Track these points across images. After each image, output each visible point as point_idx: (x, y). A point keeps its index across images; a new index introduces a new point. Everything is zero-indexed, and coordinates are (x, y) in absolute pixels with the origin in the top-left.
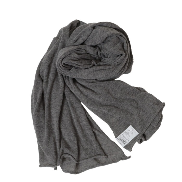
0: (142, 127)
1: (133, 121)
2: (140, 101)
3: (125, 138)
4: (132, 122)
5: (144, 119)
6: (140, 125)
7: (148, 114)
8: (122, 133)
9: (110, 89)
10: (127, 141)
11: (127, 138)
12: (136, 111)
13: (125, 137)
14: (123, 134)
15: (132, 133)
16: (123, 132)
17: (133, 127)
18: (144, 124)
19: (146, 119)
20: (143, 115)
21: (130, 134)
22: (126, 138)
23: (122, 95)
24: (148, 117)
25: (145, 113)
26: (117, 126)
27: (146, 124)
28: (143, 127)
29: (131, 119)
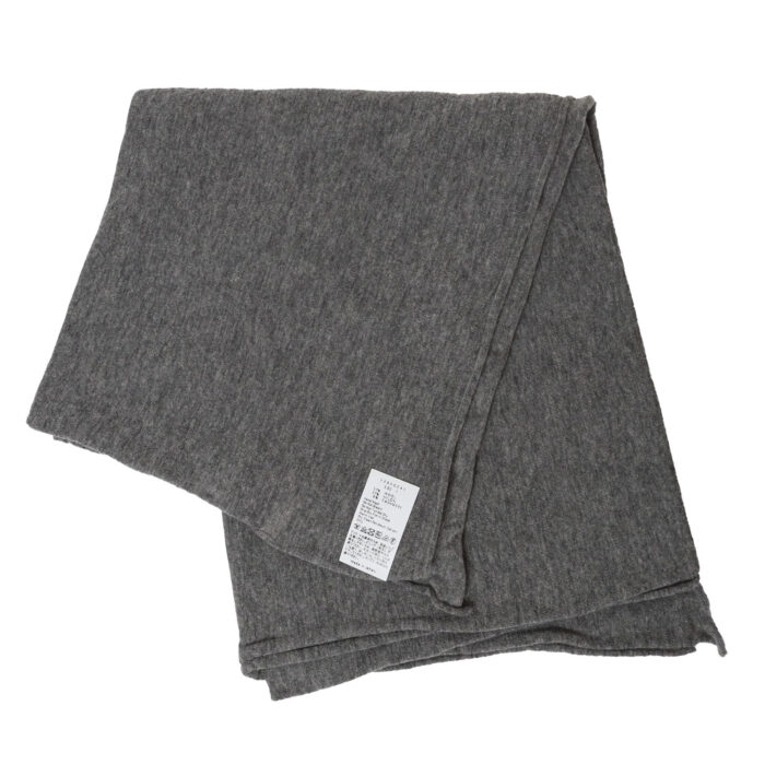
0: (424, 453)
1: (373, 447)
2: (386, 342)
3: (373, 538)
4: (375, 455)
5: (424, 415)
6: (414, 446)
7: (439, 389)
8: (354, 521)
9: (240, 317)
10: (388, 544)
11: (385, 532)
12: (383, 397)
13: (371, 532)
14: (359, 523)
15: (391, 501)
16: (352, 515)
17: (386, 472)
18: (430, 437)
19: (433, 412)
20: (416, 400)
21: (386, 508)
22: (378, 533)
23: (299, 326)
24: (441, 400)
25: (423, 388)
26: (317, 497)
27: (437, 434)
28: (433, 450)
29: (364, 440)
